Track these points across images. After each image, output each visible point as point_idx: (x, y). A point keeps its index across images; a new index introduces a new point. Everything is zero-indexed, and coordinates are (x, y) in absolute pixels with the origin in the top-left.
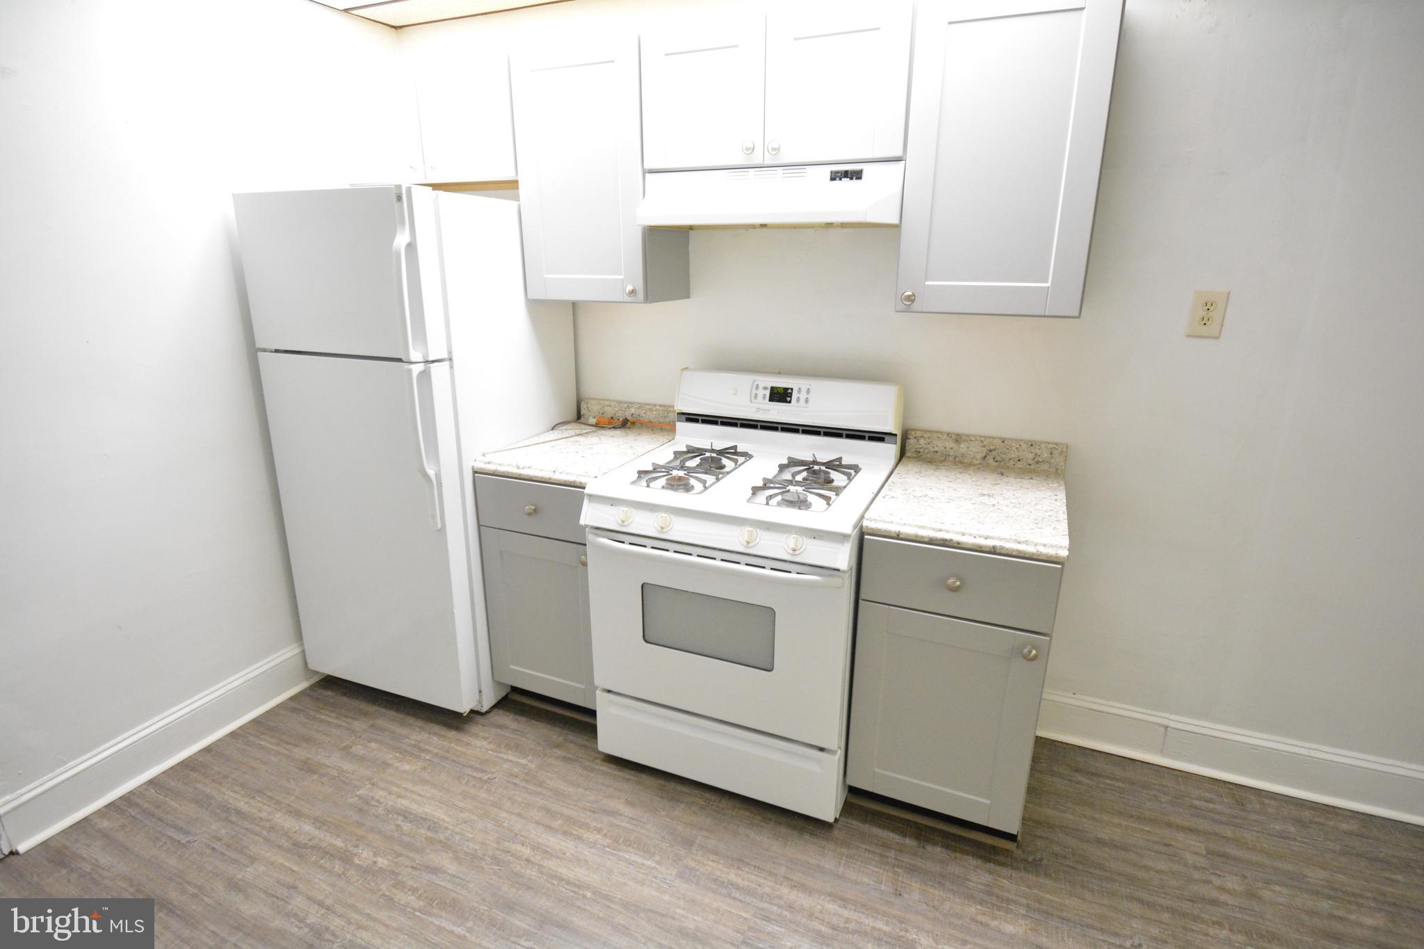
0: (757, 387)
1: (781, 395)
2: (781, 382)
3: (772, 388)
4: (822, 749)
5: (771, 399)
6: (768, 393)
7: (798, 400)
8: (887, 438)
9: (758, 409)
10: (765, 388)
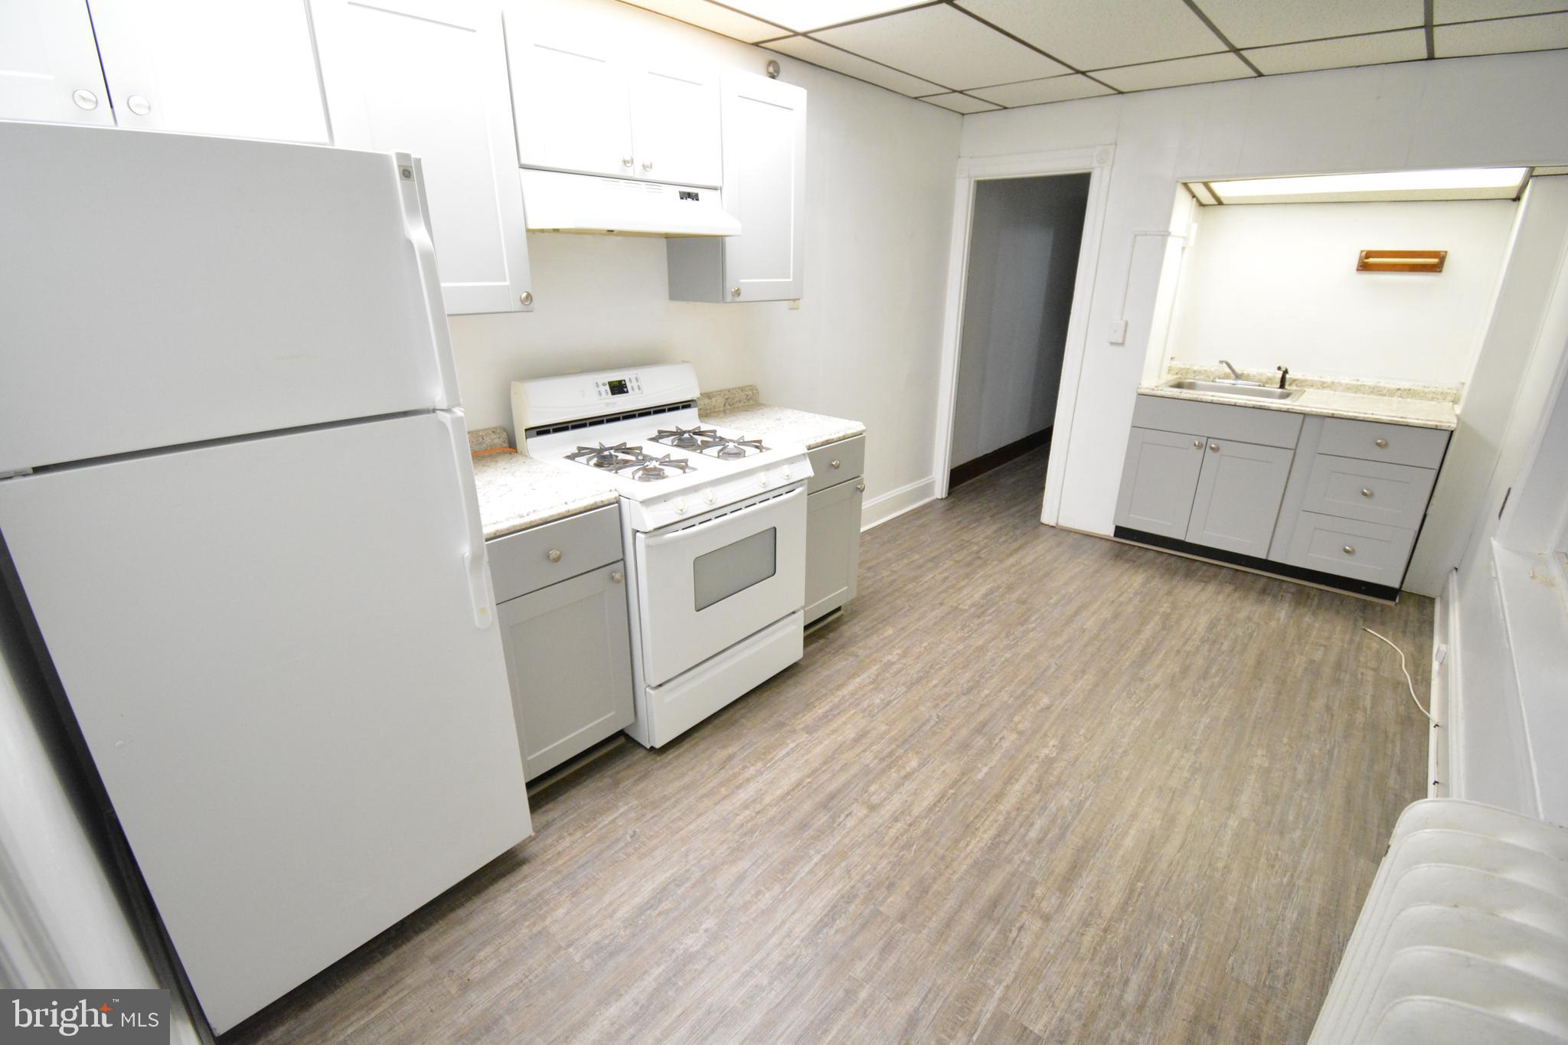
0: (597, 385)
1: (618, 388)
2: (616, 376)
3: (609, 383)
4: (794, 613)
5: (613, 393)
6: (607, 388)
7: (633, 389)
8: (692, 403)
9: (607, 405)
10: (604, 384)
